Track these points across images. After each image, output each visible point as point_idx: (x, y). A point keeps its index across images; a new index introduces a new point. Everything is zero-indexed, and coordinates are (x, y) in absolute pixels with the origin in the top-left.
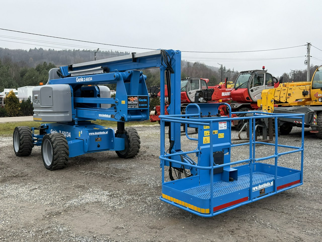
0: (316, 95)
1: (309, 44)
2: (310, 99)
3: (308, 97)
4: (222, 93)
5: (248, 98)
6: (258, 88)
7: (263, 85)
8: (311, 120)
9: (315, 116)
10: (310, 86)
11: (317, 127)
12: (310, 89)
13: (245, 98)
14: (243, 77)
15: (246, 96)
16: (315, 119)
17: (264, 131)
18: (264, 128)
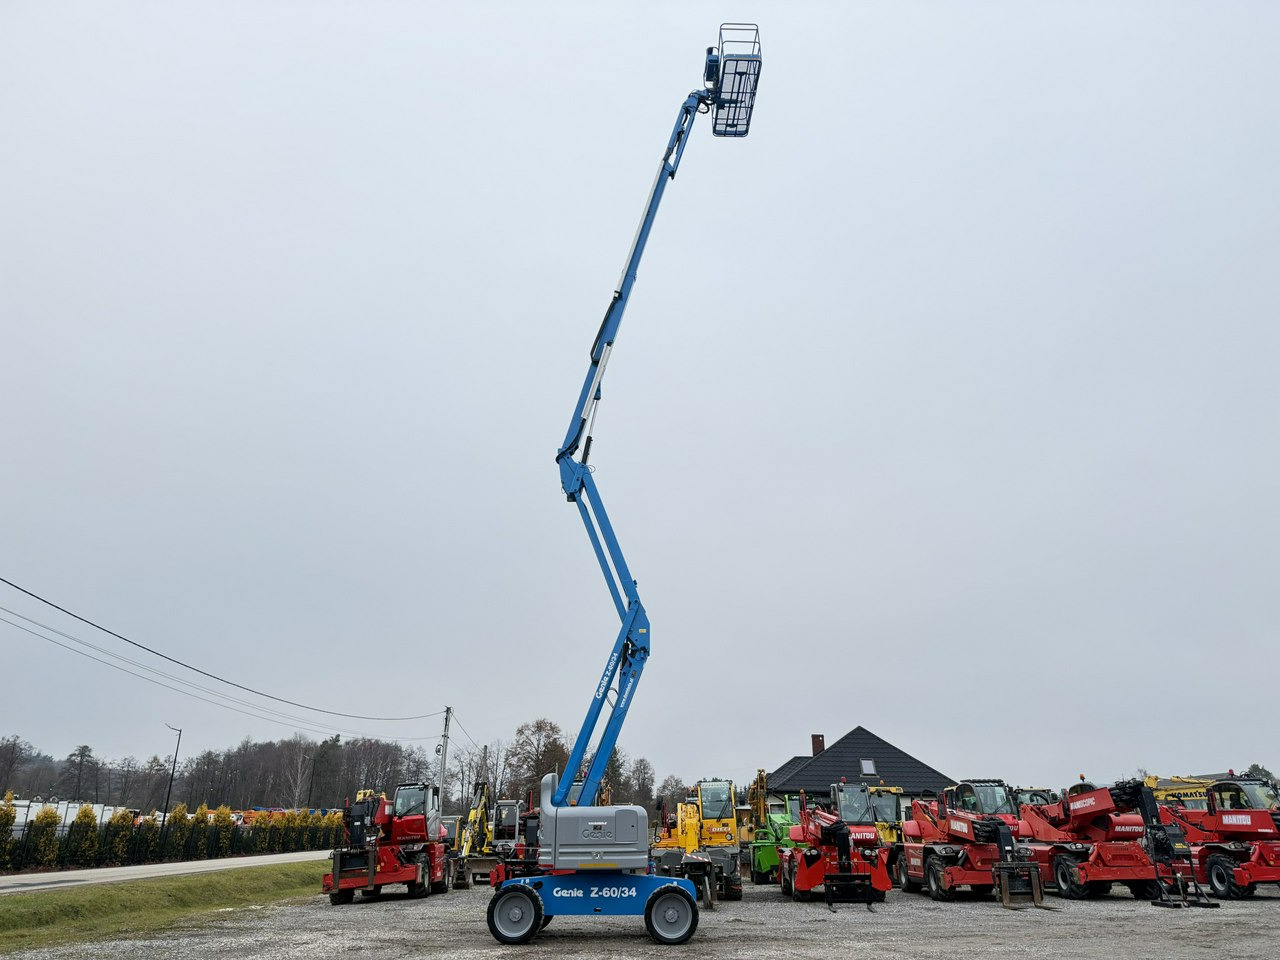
9: (738, 862)
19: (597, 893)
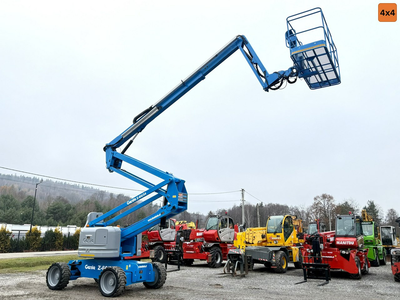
0: (271, 238)
1: (243, 190)
2: (266, 241)
3: (265, 239)
4: (197, 233)
5: (217, 238)
6: (224, 230)
7: (227, 227)
8: (271, 257)
9: (274, 255)
10: (266, 231)
11: (275, 263)
12: (266, 233)
13: (216, 238)
14: (212, 220)
15: (217, 237)
16: (274, 256)
17: (242, 267)
18: (242, 263)
19: (100, 268)
